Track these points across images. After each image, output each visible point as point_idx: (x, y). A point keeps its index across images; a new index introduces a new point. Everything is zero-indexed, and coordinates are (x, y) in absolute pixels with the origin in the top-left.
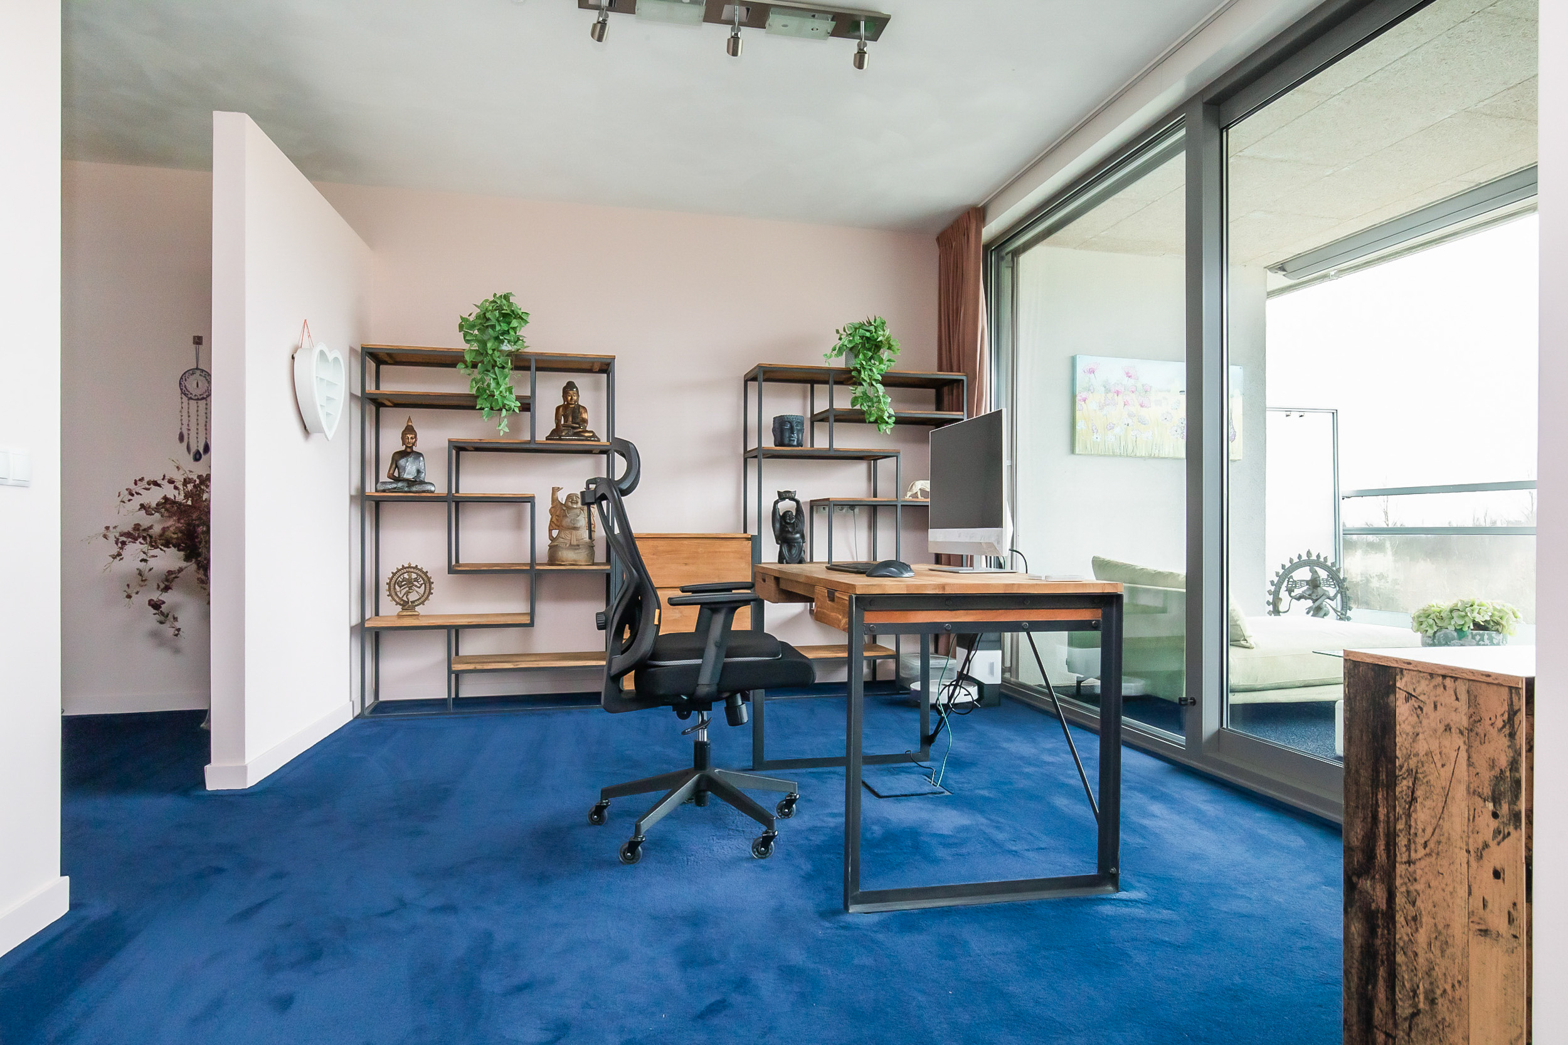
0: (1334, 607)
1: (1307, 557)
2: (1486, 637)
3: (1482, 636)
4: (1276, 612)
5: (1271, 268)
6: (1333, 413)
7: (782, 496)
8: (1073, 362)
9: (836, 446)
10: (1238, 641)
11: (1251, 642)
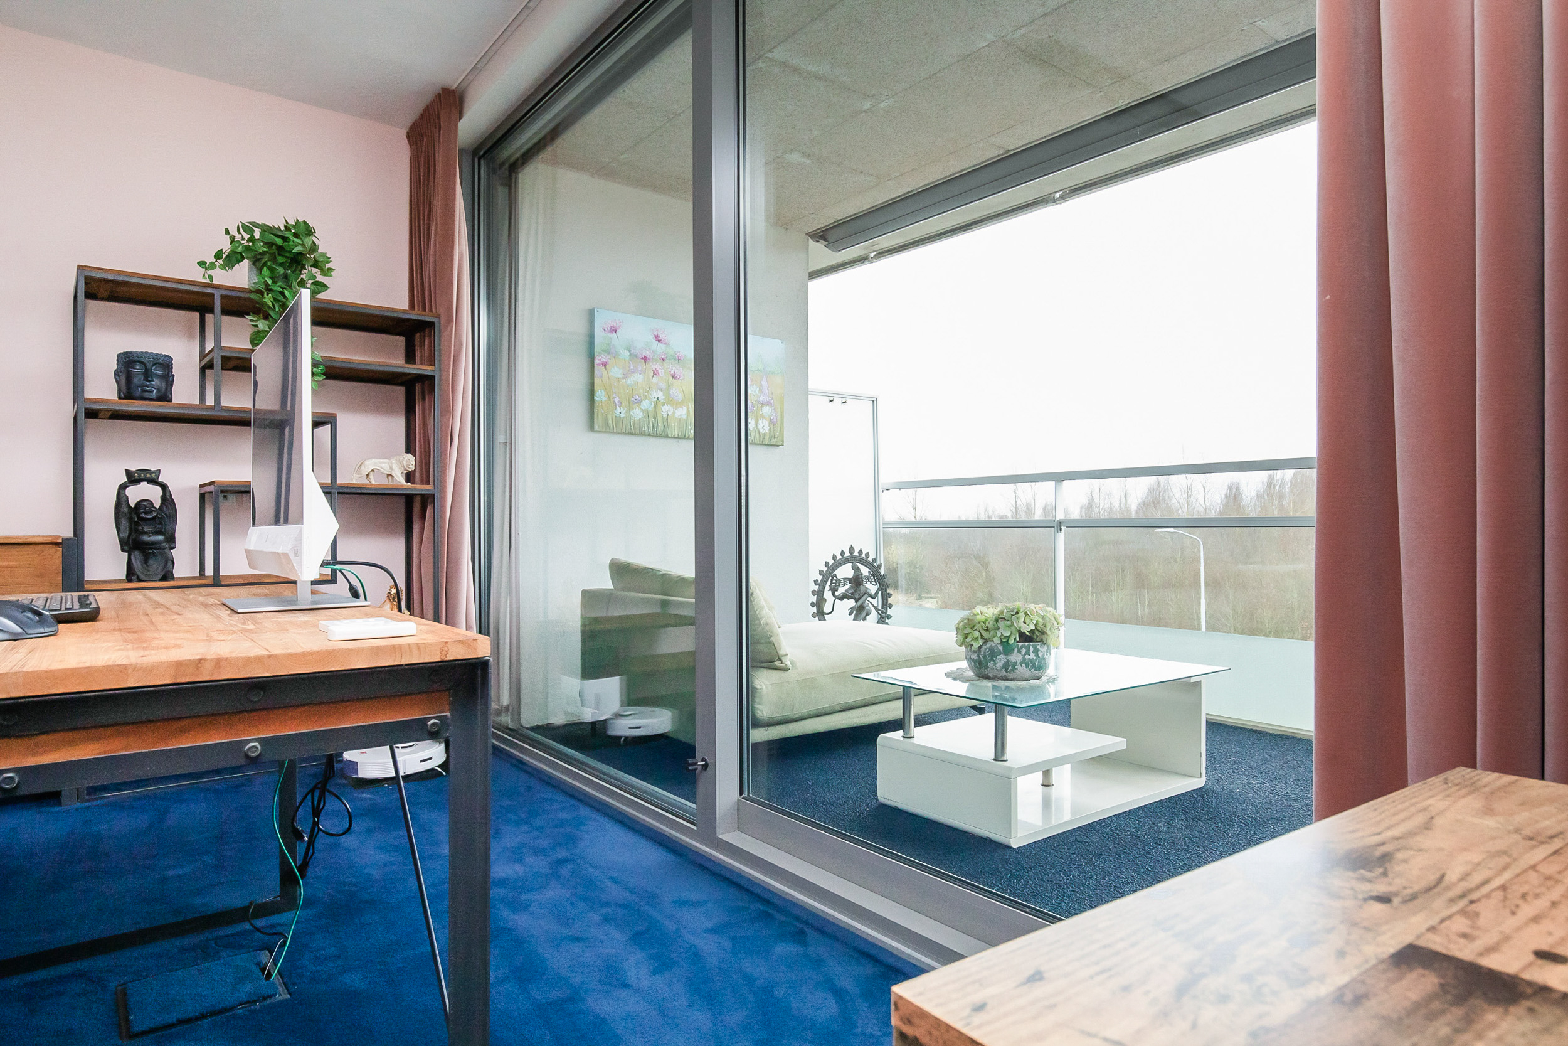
0: (876, 605)
1: (850, 552)
2: (1032, 649)
3: (1028, 649)
4: (821, 614)
5: (812, 235)
6: (873, 401)
7: (133, 478)
8: (591, 314)
9: (223, 404)
10: (772, 661)
11: (787, 662)
